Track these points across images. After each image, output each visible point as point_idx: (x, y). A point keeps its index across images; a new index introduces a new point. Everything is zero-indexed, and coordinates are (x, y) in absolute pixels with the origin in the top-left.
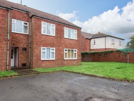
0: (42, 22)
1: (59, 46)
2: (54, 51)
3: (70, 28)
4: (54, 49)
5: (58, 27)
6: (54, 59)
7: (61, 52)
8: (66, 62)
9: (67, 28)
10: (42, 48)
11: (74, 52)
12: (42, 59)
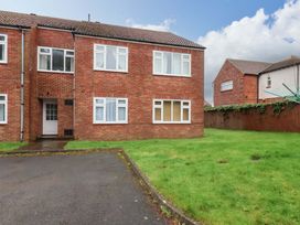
0: (95, 45)
1: (138, 94)
2: (126, 105)
3: (170, 50)
4: (126, 99)
5: (136, 52)
6: (126, 122)
7: (144, 108)
8: (157, 130)
9: (162, 52)
10: (95, 99)
11: (183, 107)
12: (95, 122)
